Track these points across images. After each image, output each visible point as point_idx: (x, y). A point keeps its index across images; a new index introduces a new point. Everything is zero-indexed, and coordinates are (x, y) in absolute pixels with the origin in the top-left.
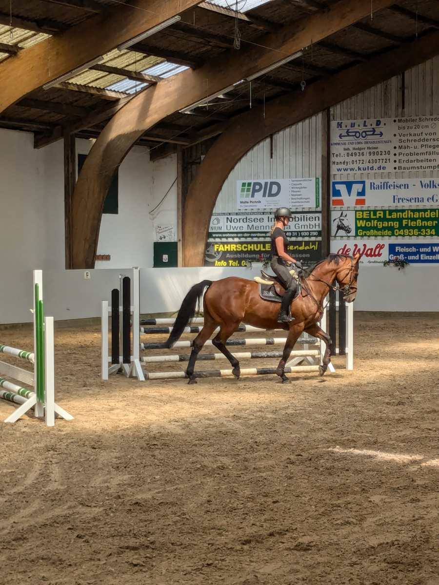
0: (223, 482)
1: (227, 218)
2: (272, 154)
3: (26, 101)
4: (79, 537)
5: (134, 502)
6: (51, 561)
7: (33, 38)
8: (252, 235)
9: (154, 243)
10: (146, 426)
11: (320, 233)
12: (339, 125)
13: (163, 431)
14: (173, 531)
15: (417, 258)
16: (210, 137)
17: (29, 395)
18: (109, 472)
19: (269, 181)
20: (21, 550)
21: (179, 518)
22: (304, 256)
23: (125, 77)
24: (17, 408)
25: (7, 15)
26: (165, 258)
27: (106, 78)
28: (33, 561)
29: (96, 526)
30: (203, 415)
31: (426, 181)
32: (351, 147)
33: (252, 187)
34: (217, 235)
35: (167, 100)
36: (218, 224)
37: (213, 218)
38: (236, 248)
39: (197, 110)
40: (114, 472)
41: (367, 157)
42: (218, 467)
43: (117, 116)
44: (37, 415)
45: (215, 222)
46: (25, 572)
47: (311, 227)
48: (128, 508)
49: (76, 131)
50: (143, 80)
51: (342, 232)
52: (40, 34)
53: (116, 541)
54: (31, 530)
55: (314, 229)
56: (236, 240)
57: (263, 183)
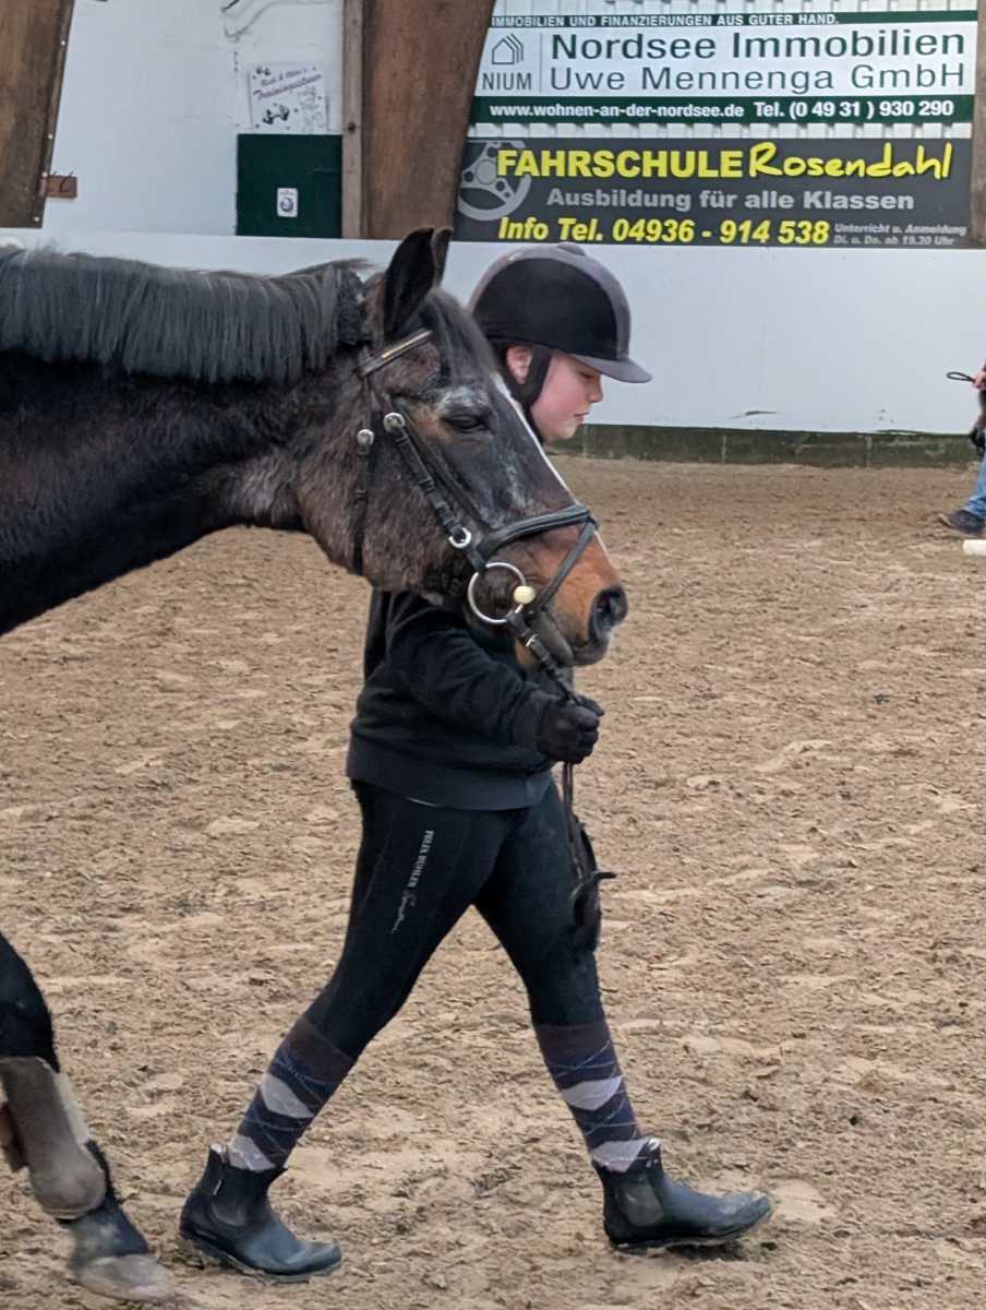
9: (241, 138)
11: (964, 108)
22: (888, 202)
26: (287, 200)
34: (510, 111)
37: (494, 36)
47: (926, 78)
55: (937, 90)
56: (593, 131)
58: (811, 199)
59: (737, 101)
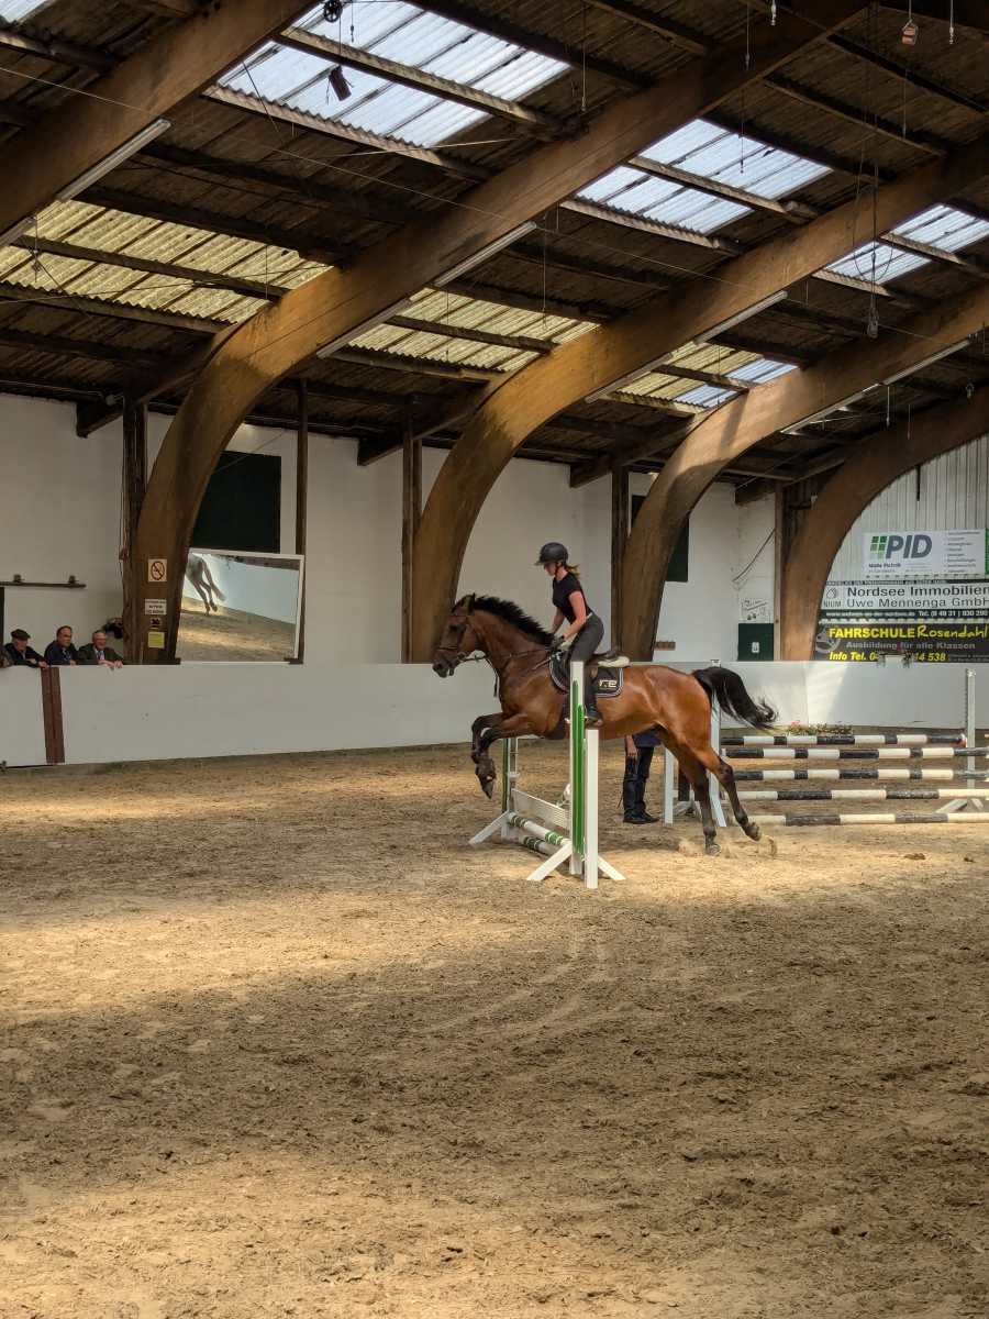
0: (848, 984)
1: (850, 589)
2: (918, 493)
3: (560, 420)
4: (637, 1054)
5: (717, 1007)
6: (600, 1088)
7: (574, 329)
8: (887, 614)
9: (740, 625)
10: (732, 895)
13: (756, 903)
14: (775, 1053)
16: (825, 468)
17: (563, 841)
18: (678, 960)
19: (914, 534)
20: (556, 1068)
21: (784, 1035)
22: (966, 646)
23: (700, 383)
24: (544, 860)
25: (538, 297)
26: (756, 647)
27: (675, 385)
28: (572, 1085)
29: (663, 1039)
30: (816, 882)
33: (887, 544)
34: (834, 614)
35: (765, 414)
36: (835, 597)
37: (827, 588)
38: (862, 633)
39: (807, 429)
40: (686, 961)
42: (841, 961)
43: (691, 438)
44: (573, 872)
45: (831, 594)
46: (562, 1101)
47: (978, 603)
48: (708, 1014)
49: (629, 462)
50: (728, 386)
52: (584, 323)
53: (692, 1063)
54: (568, 1039)
55: (982, 606)
56: (862, 621)
57: (904, 537)
58: (939, 645)
59: (913, 611)
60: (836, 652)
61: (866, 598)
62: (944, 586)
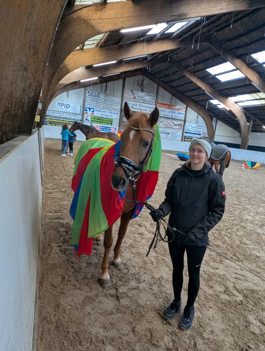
1: (52, 112)
2: (67, 96)
8: (60, 118)
11: (81, 120)
12: (88, 92)
15: (106, 130)
19: (66, 104)
31: (110, 111)
32: (91, 99)
33: (61, 104)
34: (48, 116)
36: (49, 113)
38: (55, 121)
41: (95, 103)
47: (78, 118)
51: (86, 121)
56: (55, 118)
57: (64, 104)
59: (65, 118)
60: (49, 123)
61: (56, 114)
62: (72, 114)
